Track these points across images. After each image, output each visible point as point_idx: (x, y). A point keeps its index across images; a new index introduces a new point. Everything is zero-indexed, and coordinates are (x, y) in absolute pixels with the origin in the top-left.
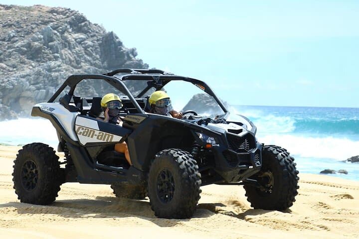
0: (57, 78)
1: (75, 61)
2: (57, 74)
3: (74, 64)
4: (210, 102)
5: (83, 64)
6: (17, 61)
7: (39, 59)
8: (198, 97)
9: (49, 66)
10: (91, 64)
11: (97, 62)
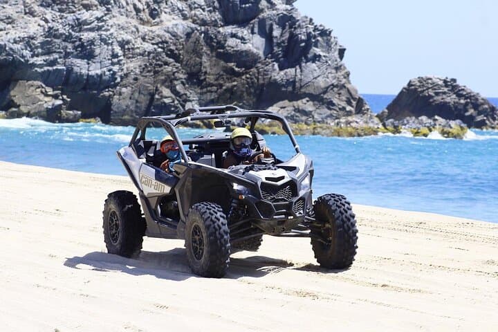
0: (92, 42)
1: (147, 10)
2: (92, 35)
3: (145, 15)
4: (444, 93)
5: (163, 16)
6: (19, 10)
7: (64, 7)
8: (418, 84)
9: (78, 19)
10: (185, 18)
11: (198, 12)
